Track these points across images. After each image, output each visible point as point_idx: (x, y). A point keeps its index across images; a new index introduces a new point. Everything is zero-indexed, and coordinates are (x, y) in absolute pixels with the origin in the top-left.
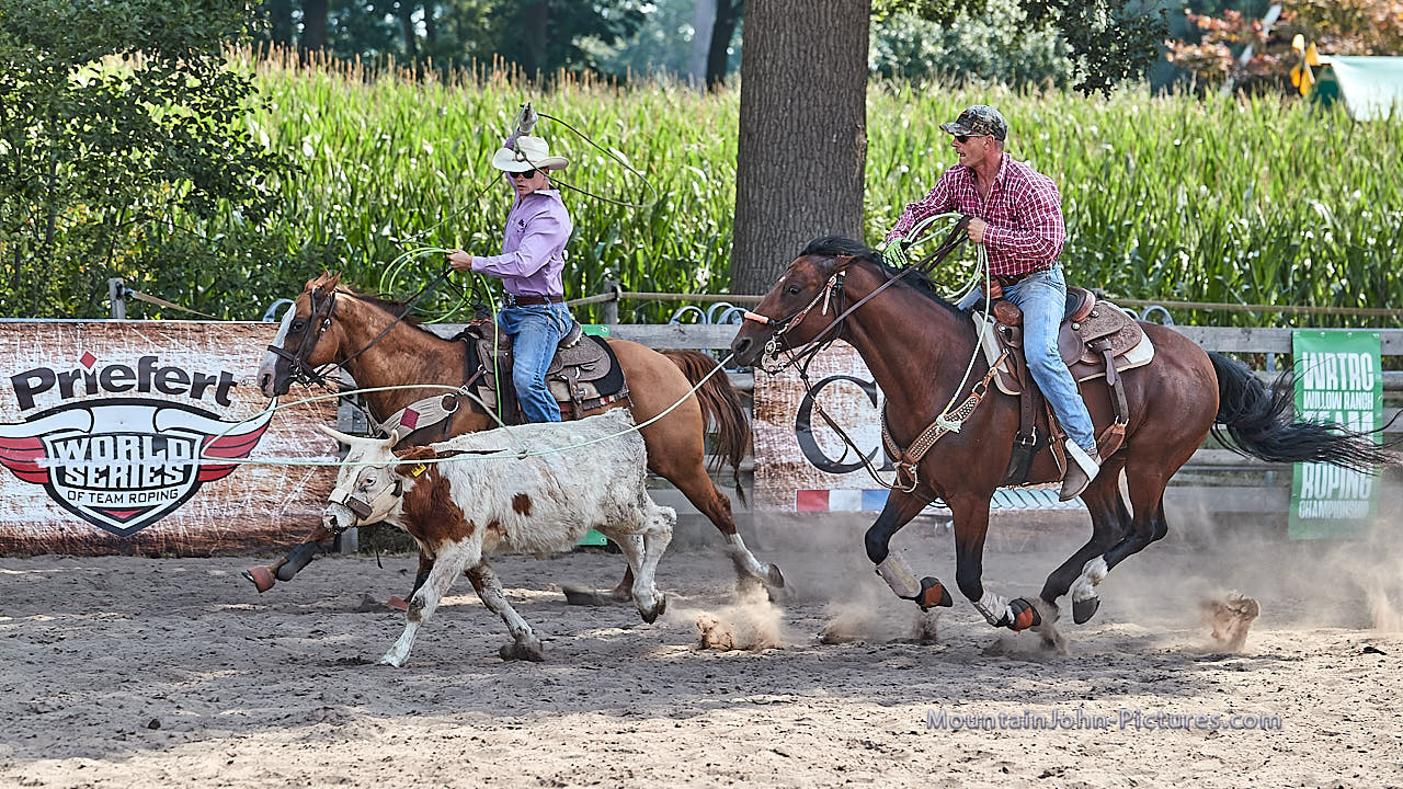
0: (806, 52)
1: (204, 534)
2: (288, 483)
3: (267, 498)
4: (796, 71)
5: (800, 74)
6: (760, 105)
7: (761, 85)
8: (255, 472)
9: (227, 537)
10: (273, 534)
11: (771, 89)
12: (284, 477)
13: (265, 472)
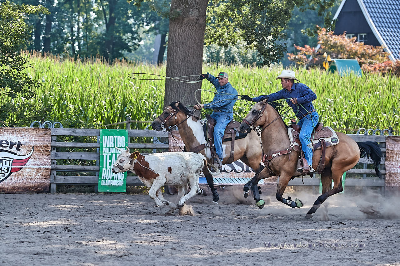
0: (185, 53)
1: (12, 187)
2: (36, 173)
3: (30, 177)
4: (182, 59)
5: (183, 59)
6: (172, 68)
7: (172, 63)
8: (27, 170)
9: (19, 188)
10: (32, 187)
11: (175, 64)
12: (35, 171)
13: (30, 170)
